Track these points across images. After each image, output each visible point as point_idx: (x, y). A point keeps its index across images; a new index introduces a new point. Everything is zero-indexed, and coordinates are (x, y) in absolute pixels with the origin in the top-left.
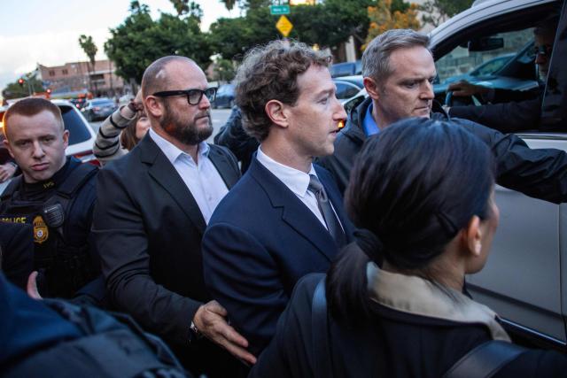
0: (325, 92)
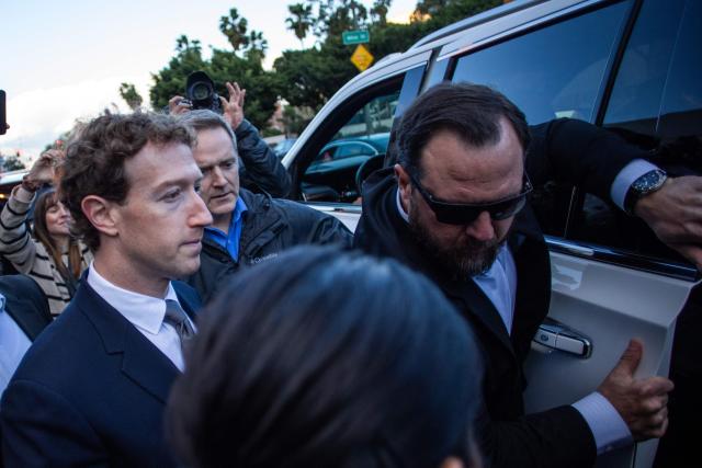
0: (168, 184)
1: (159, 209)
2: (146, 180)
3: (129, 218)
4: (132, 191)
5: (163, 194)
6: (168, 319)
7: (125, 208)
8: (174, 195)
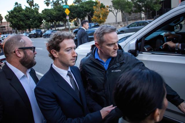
0: (68, 48)
1: (66, 53)
2: (63, 47)
3: (60, 54)
4: (61, 49)
5: (67, 50)
6: (68, 75)
7: (59, 52)
8: (69, 50)
